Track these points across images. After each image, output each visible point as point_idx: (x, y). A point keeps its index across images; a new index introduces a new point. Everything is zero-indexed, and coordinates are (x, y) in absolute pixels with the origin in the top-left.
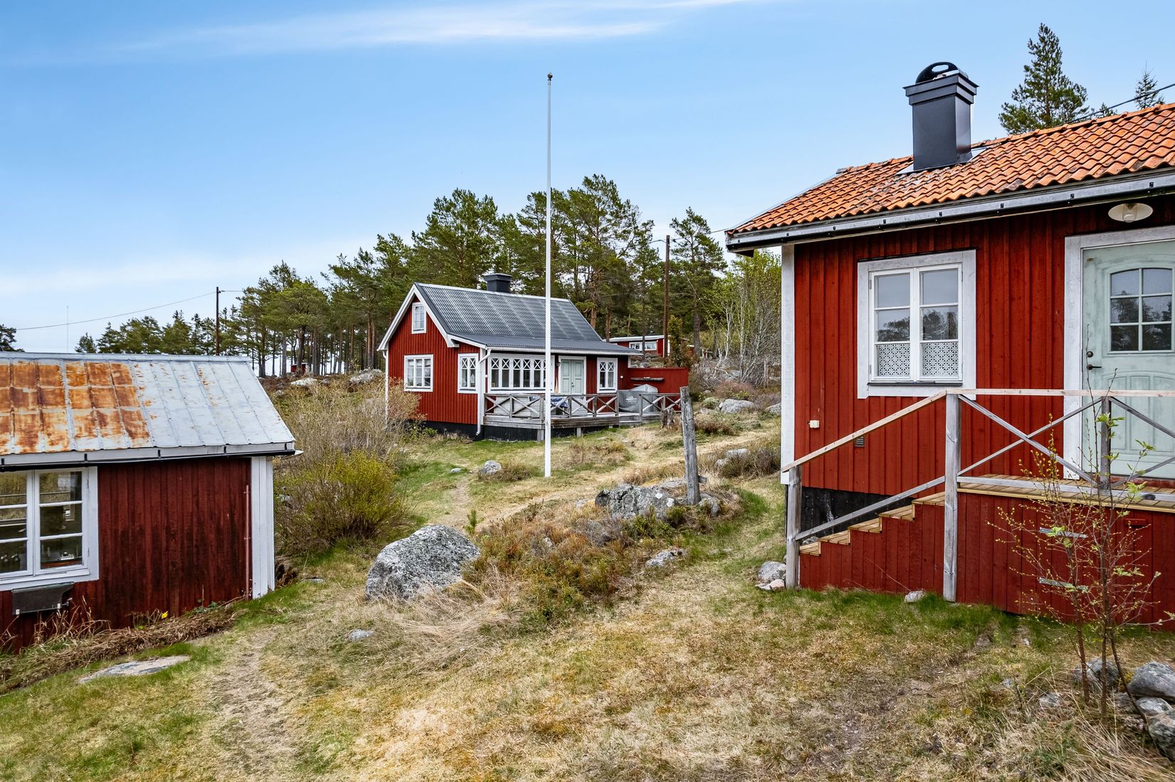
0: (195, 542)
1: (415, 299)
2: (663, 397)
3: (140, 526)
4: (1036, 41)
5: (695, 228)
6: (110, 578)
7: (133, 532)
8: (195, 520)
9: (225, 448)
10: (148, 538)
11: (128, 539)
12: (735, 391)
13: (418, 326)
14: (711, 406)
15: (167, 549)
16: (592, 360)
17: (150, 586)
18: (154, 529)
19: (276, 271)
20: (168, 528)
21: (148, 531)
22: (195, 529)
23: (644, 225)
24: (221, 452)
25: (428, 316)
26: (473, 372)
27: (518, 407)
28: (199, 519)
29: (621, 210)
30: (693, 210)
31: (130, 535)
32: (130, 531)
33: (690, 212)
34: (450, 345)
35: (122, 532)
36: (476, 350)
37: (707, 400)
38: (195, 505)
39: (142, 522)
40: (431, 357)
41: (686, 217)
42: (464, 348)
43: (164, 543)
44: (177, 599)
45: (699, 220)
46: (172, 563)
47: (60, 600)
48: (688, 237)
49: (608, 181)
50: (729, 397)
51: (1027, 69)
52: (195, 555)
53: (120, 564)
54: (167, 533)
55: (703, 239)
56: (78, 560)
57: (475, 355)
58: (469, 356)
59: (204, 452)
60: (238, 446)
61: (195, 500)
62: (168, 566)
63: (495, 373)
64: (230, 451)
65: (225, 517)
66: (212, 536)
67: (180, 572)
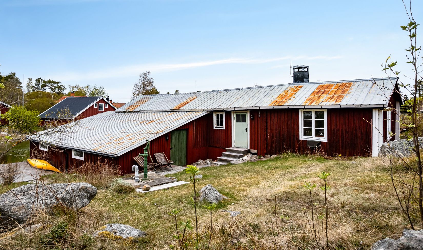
0: (354, 136)
3: (338, 128)
6: (330, 142)
7: (336, 130)
8: (354, 129)
9: (361, 105)
10: (340, 132)
11: (335, 132)
15: (346, 137)
17: (340, 147)
18: (342, 130)
20: (346, 130)
21: (340, 130)
22: (354, 132)
24: (360, 107)
28: (355, 128)
31: (335, 131)
32: (335, 130)
35: (333, 129)
38: (354, 124)
39: (339, 127)
43: (345, 135)
44: (348, 153)
46: (347, 141)
47: (317, 145)
52: (354, 140)
53: (333, 139)
54: (346, 132)
56: (323, 136)
59: (354, 107)
60: (365, 105)
61: (354, 122)
62: (345, 142)
64: (363, 107)
65: (364, 129)
66: (360, 135)
67: (349, 144)
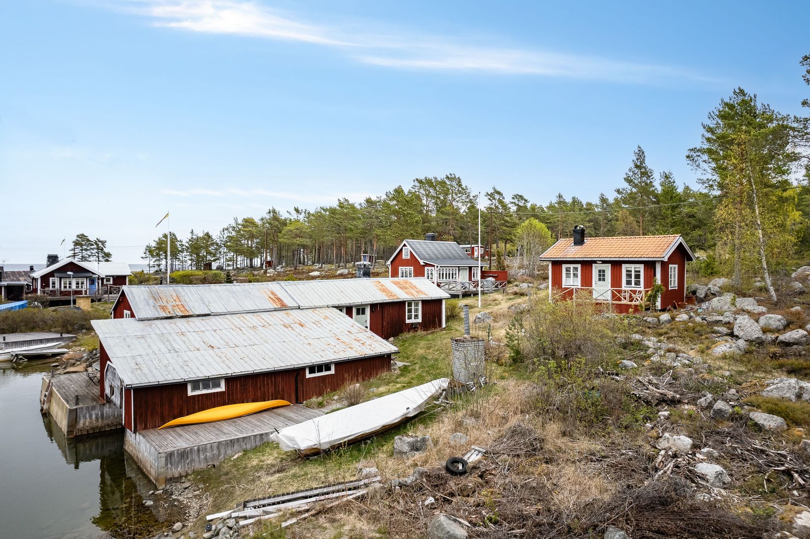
1: (405, 245)
2: (498, 282)
4: (636, 151)
5: (497, 196)
8: (434, 311)
10: (428, 315)
12: (526, 280)
13: (405, 256)
14: (517, 286)
16: (470, 268)
19: (270, 212)
20: (430, 313)
23: (474, 197)
25: (411, 252)
26: (432, 274)
27: (451, 287)
29: (463, 191)
30: (496, 188)
33: (494, 189)
34: (422, 264)
35: (424, 313)
36: (434, 266)
37: (515, 283)
40: (412, 268)
41: (492, 191)
42: (427, 265)
45: (499, 193)
48: (494, 201)
49: (457, 177)
50: (524, 282)
51: (633, 161)
53: (424, 319)
55: (500, 202)
56: (418, 318)
57: (433, 268)
58: (430, 268)
63: (440, 274)
66: (436, 315)
